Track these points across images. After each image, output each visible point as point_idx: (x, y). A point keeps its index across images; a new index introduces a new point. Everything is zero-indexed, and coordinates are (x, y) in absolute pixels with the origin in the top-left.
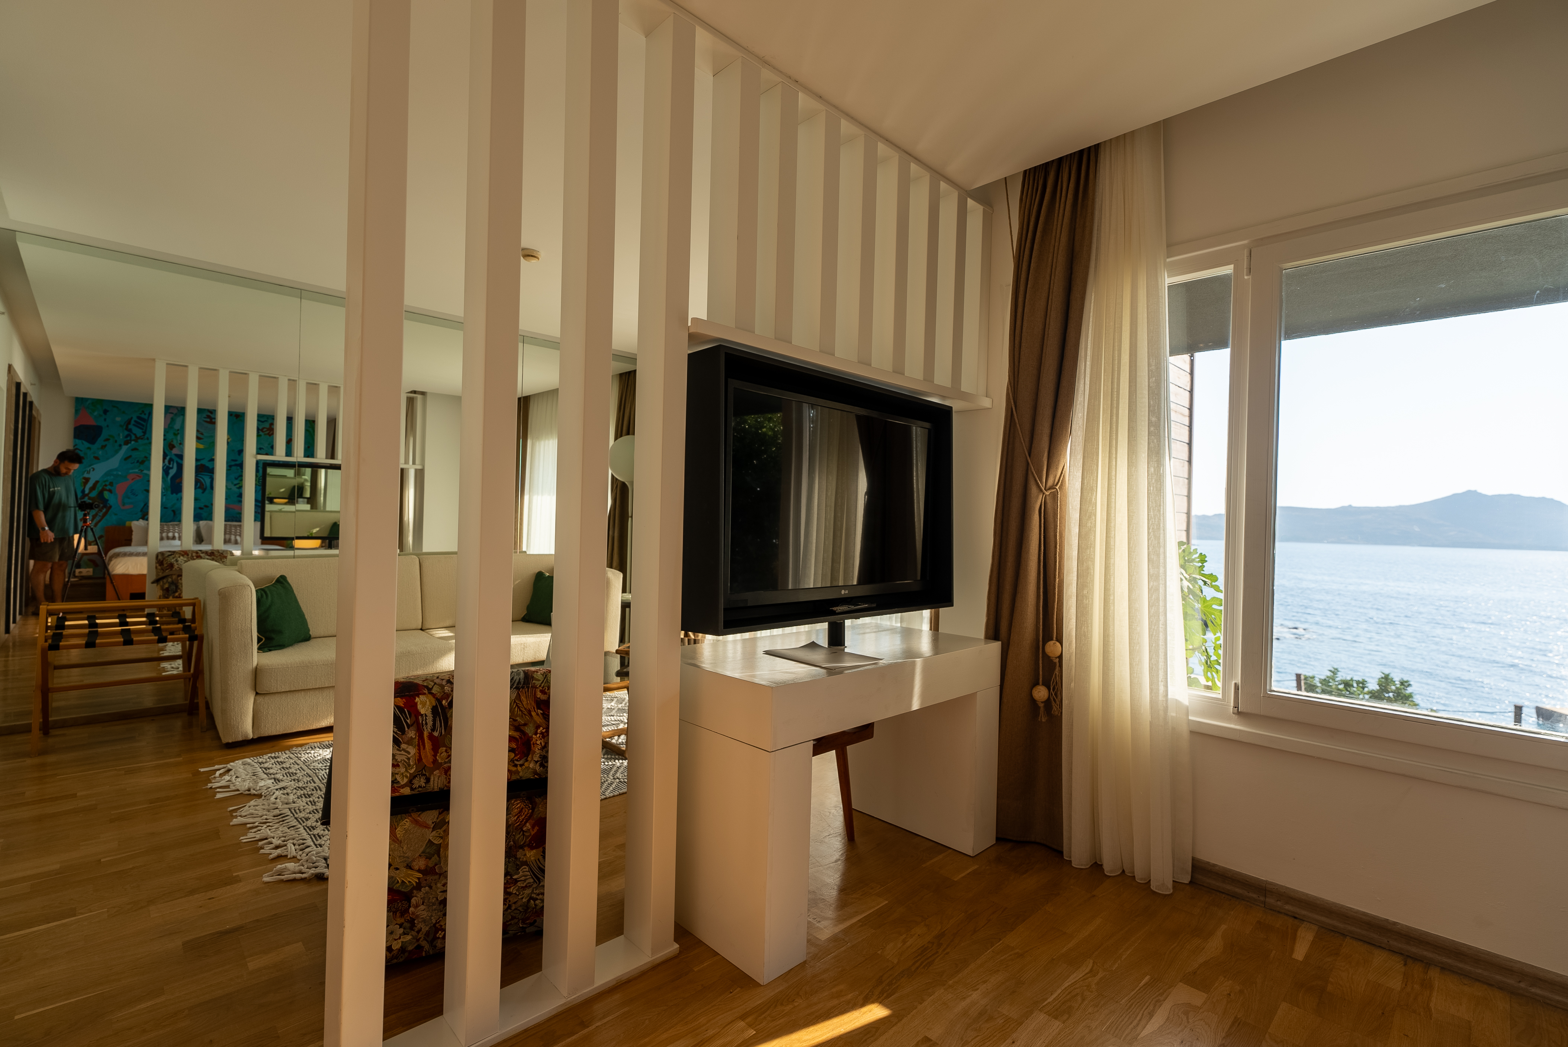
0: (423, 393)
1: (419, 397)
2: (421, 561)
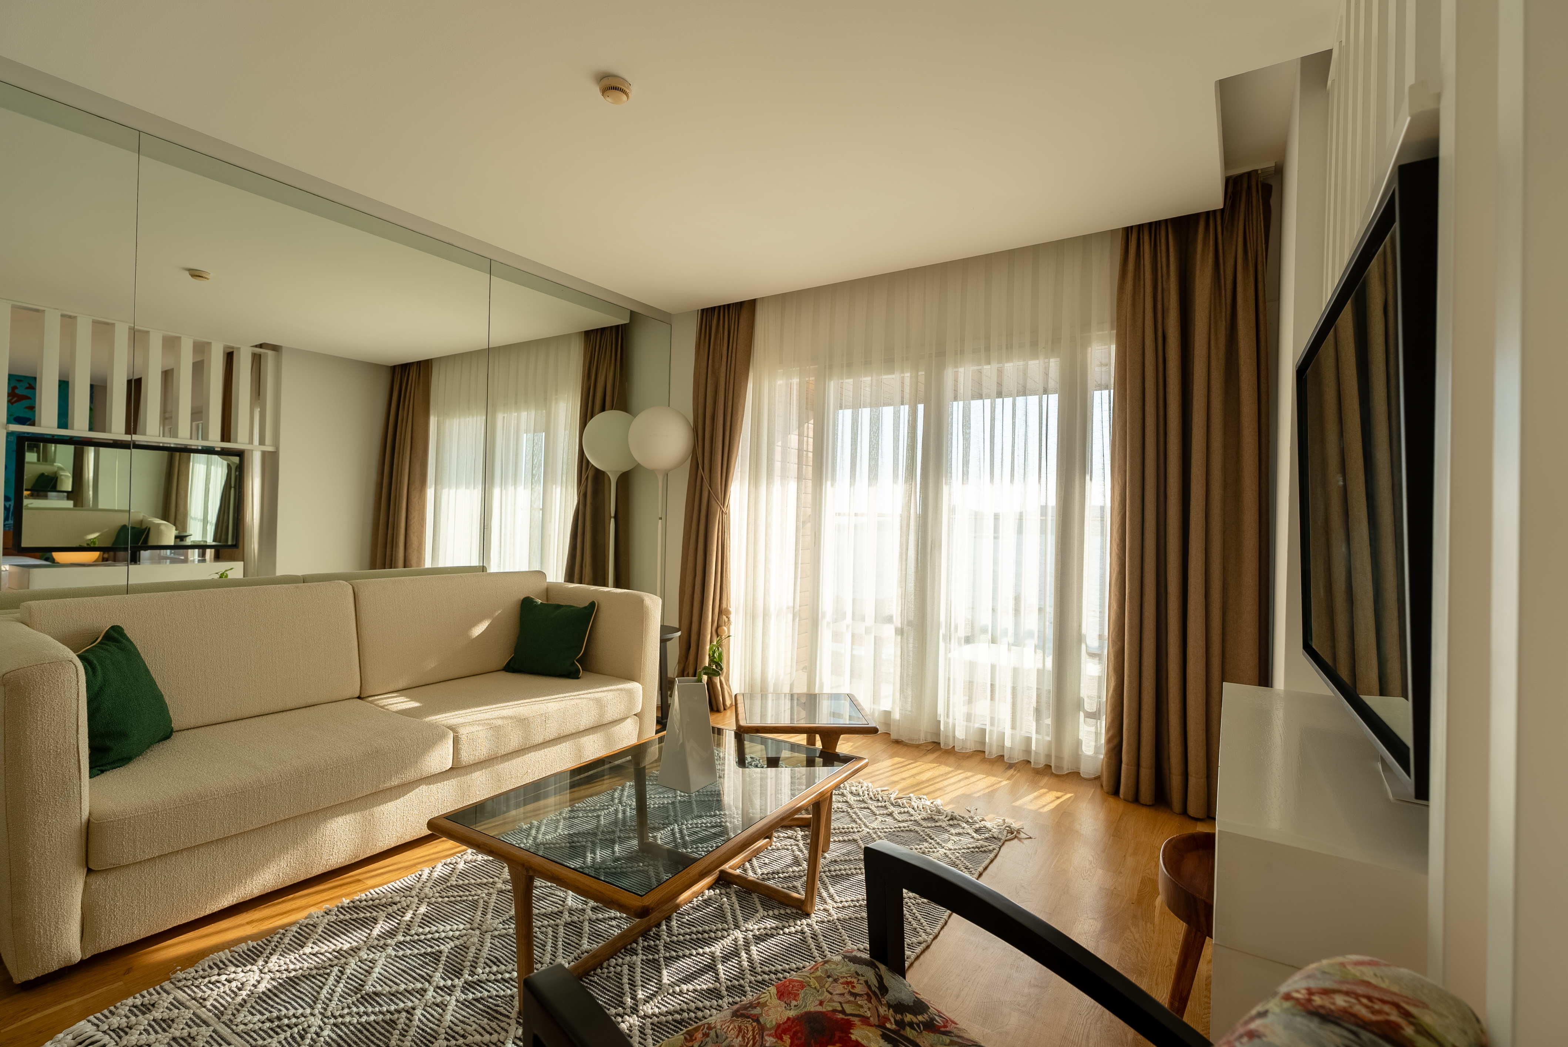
0: (275, 348)
1: (270, 353)
2: (356, 589)
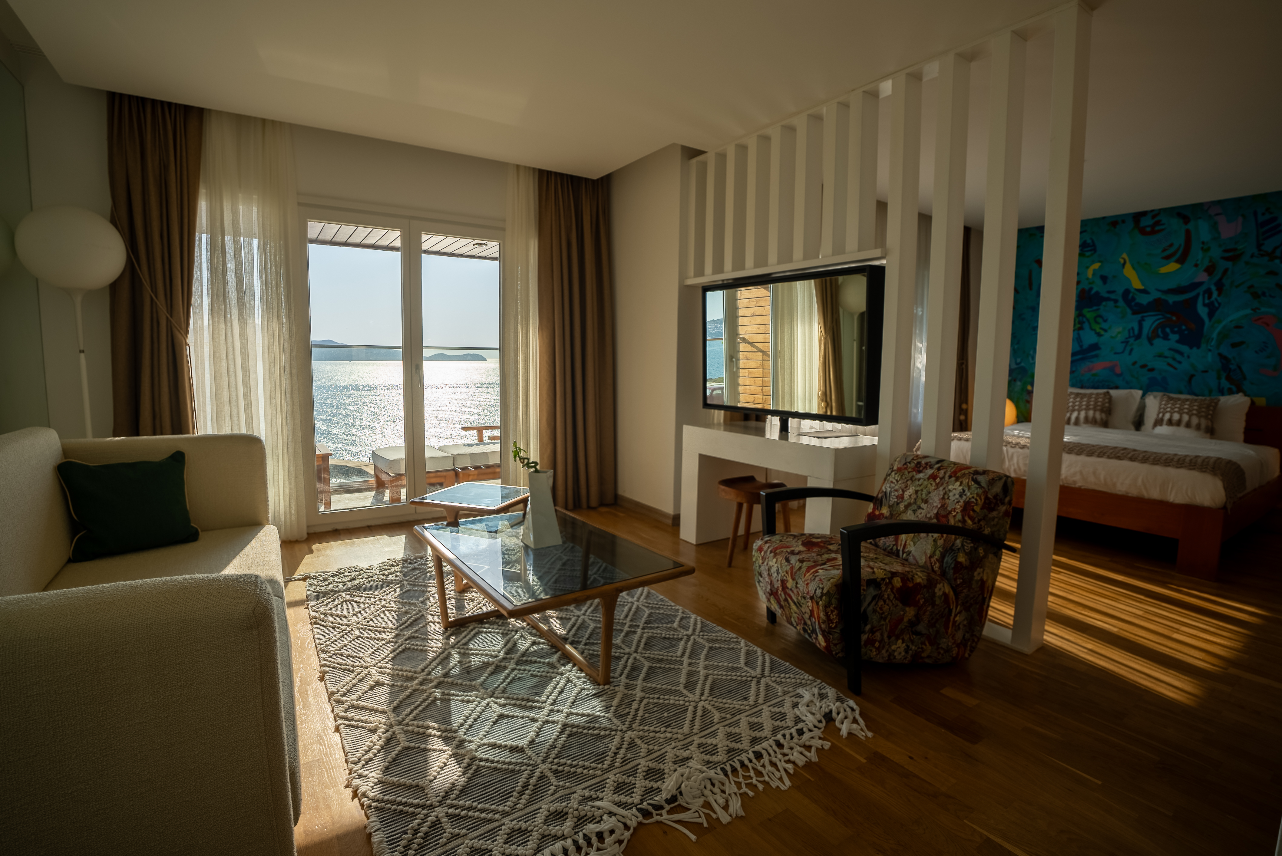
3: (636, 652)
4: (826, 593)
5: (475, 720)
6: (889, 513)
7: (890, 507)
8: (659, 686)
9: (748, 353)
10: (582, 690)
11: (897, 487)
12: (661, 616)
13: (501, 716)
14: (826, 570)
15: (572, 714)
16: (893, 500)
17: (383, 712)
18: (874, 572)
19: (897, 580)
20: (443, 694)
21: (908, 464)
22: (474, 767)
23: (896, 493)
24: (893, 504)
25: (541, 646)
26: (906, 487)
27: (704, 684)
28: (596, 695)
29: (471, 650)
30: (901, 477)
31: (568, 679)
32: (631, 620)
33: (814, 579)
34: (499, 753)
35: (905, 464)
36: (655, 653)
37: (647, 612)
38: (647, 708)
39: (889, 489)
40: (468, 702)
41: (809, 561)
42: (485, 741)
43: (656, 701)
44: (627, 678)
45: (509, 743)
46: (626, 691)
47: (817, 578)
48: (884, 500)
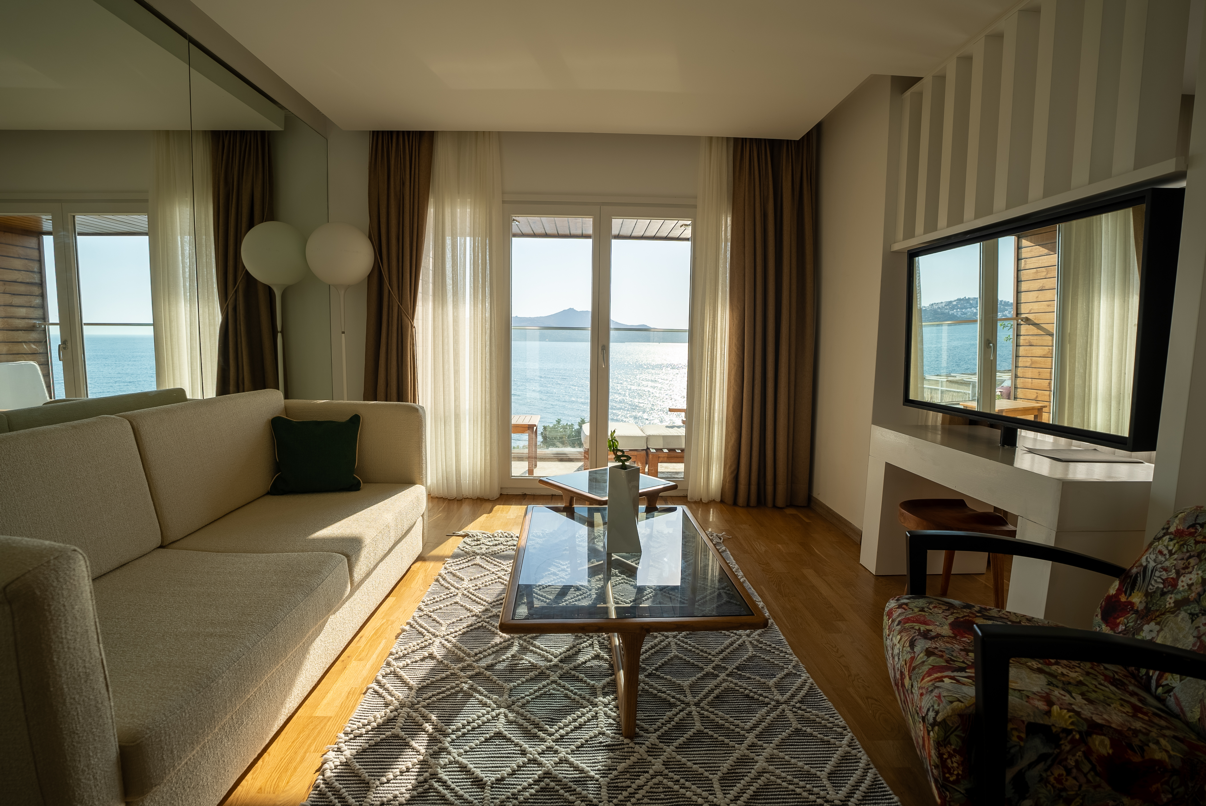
2: (134, 424)
3: (697, 704)
4: (940, 723)
5: (474, 729)
6: (1144, 605)
7: (1147, 594)
8: (689, 764)
9: (1032, 338)
10: (600, 734)
11: (1167, 564)
12: (765, 663)
13: (499, 735)
14: (958, 681)
15: (567, 761)
16: (1156, 584)
17: (410, 688)
18: (1048, 713)
19: (1102, 742)
20: (471, 688)
21: (1198, 527)
22: (427, 786)
23: (1164, 575)
24: (1154, 592)
25: (602, 663)
26: (1186, 568)
27: (750, 784)
28: (610, 748)
29: (535, 646)
30: (1180, 549)
31: (597, 714)
32: (723, 659)
33: (932, 691)
34: (463, 779)
35: (1193, 526)
36: (720, 715)
37: (751, 651)
38: (654, 790)
39: (1152, 564)
40: (485, 705)
41: (942, 656)
42: (460, 759)
43: (670, 784)
44: (659, 738)
45: (478, 772)
46: (645, 756)
47: (936, 691)
48: (1140, 580)
